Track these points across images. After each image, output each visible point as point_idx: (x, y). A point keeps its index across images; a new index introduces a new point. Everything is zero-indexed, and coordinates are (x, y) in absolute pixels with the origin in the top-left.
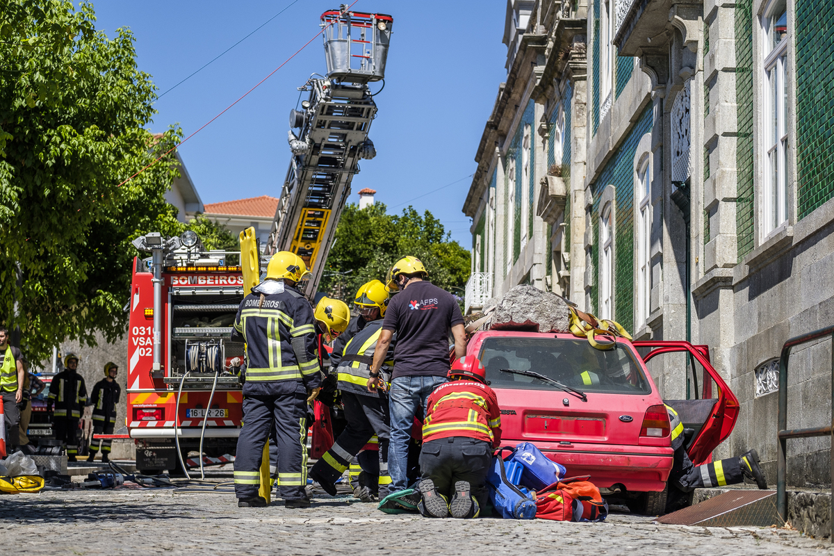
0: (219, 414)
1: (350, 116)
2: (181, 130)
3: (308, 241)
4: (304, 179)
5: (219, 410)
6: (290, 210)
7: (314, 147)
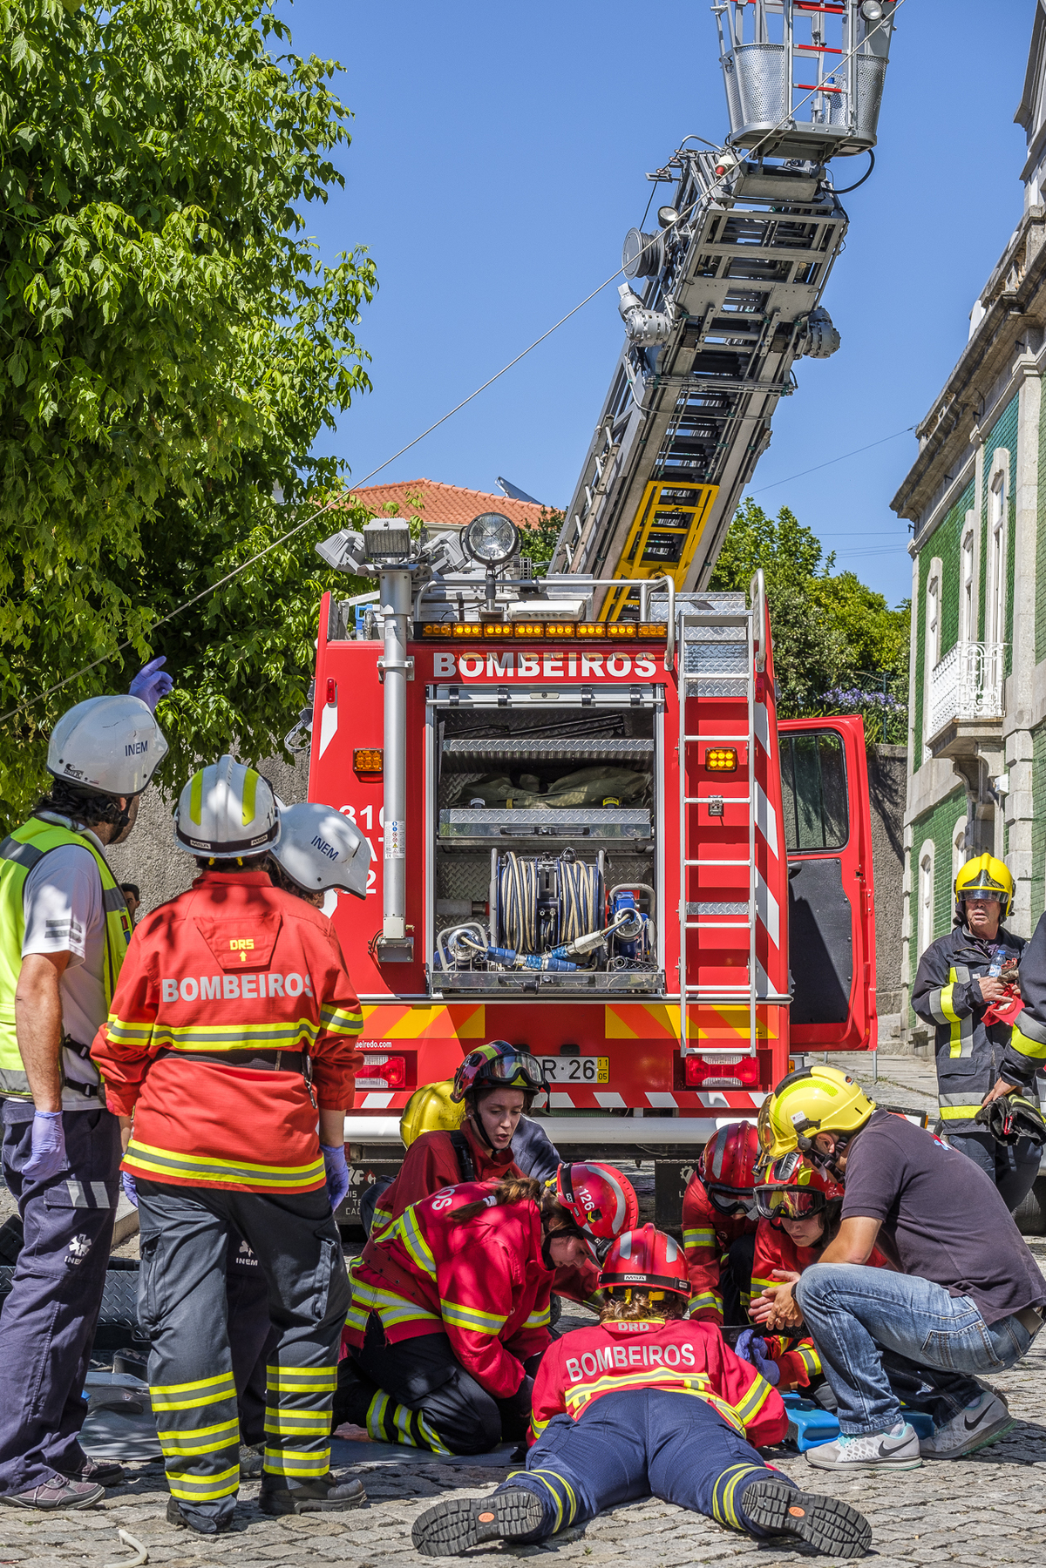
0: (580, 1073)
1: (780, 244)
2: (372, 267)
3: (657, 564)
4: (657, 409)
5: (582, 1060)
6: (617, 487)
7: (687, 325)
